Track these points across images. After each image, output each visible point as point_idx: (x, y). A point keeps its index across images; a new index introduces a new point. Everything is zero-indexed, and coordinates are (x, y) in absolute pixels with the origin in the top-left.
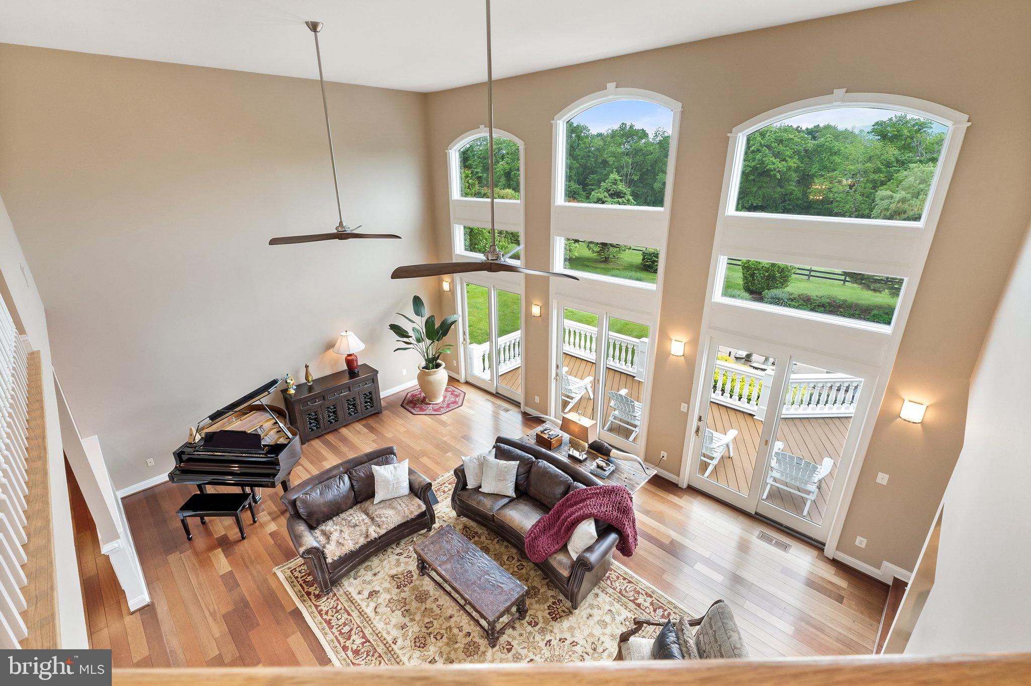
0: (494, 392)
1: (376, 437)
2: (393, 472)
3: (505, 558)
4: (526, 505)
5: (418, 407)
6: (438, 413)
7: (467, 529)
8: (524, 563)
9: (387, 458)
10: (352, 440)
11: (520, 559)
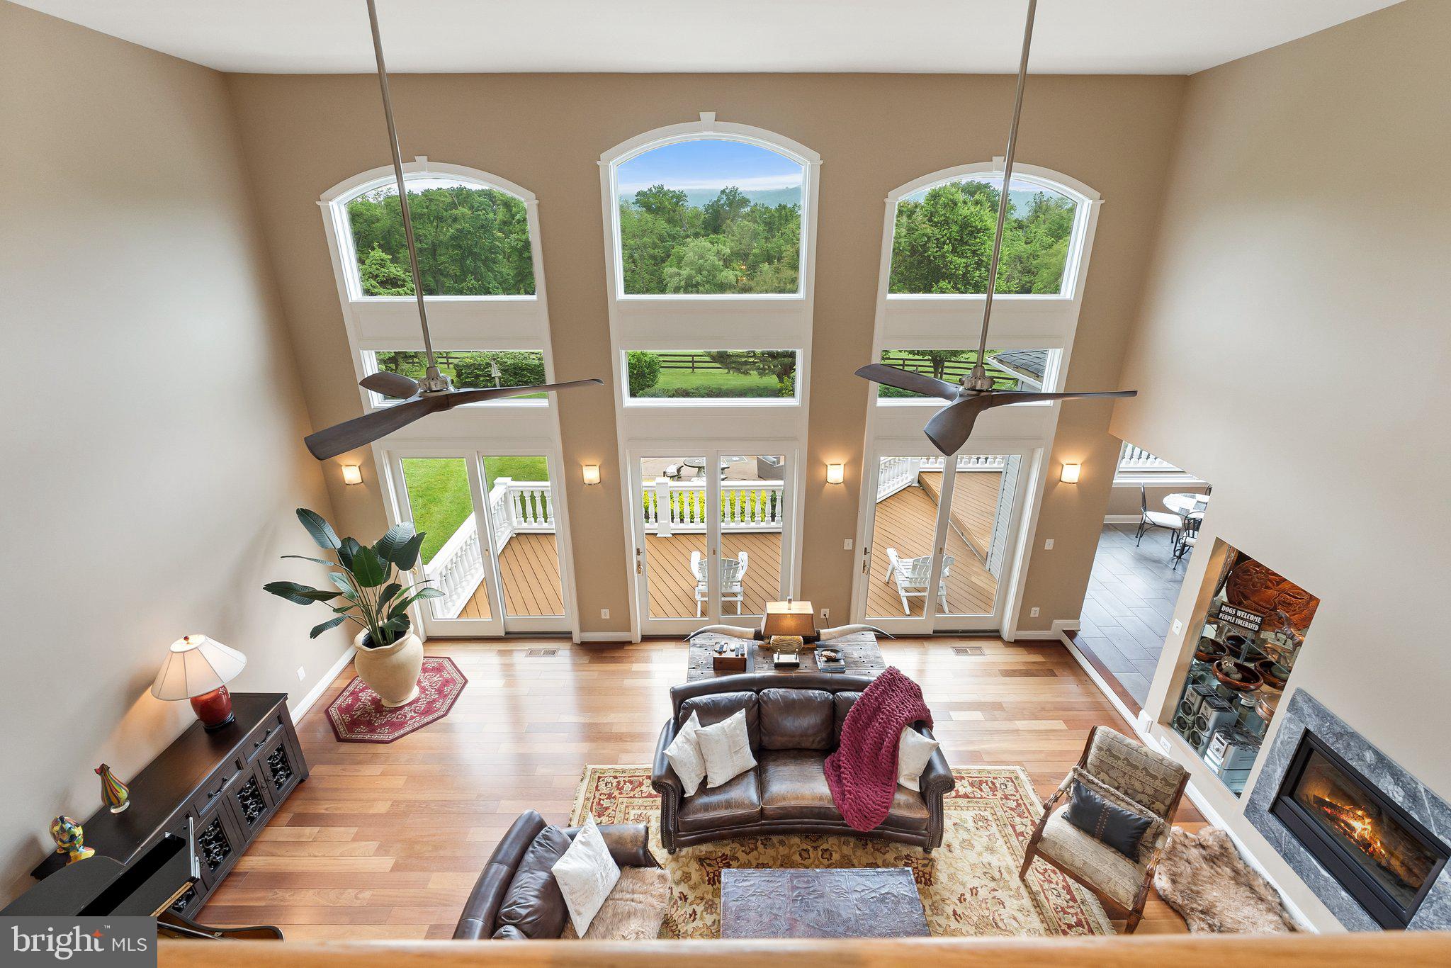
0: (503, 634)
1: (354, 830)
2: (591, 853)
3: (797, 858)
4: (785, 764)
5: (382, 726)
6: (435, 715)
7: (708, 861)
8: (825, 846)
9: (546, 837)
10: (300, 869)
11: (814, 844)
